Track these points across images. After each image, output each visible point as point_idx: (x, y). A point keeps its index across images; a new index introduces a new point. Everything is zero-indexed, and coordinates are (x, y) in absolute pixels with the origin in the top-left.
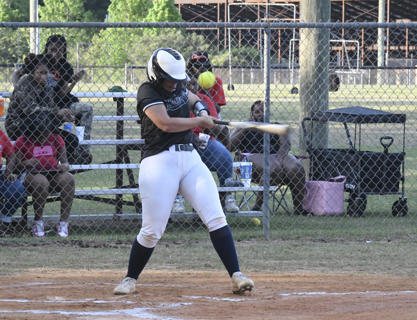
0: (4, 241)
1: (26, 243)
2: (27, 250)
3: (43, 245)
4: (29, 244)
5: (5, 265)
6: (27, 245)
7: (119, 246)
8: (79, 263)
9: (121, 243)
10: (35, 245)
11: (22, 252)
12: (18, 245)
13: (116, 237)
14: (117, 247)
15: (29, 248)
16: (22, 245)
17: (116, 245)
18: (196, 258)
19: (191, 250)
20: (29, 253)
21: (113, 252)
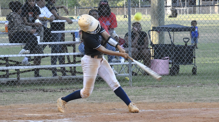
0: (8, 90)
1: (18, 90)
2: (18, 94)
3: (26, 91)
4: (20, 91)
5: (7, 100)
6: (19, 91)
7: (61, 91)
8: (42, 99)
9: (63, 90)
10: (22, 91)
11: (16, 95)
12: (14, 91)
13: (61, 87)
14: (60, 92)
15: (20, 93)
16: (16, 92)
17: (60, 91)
18: (96, 96)
19: (95, 92)
20: (19, 95)
21: (58, 94)
